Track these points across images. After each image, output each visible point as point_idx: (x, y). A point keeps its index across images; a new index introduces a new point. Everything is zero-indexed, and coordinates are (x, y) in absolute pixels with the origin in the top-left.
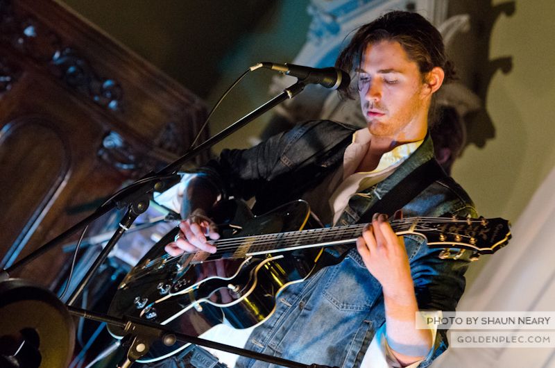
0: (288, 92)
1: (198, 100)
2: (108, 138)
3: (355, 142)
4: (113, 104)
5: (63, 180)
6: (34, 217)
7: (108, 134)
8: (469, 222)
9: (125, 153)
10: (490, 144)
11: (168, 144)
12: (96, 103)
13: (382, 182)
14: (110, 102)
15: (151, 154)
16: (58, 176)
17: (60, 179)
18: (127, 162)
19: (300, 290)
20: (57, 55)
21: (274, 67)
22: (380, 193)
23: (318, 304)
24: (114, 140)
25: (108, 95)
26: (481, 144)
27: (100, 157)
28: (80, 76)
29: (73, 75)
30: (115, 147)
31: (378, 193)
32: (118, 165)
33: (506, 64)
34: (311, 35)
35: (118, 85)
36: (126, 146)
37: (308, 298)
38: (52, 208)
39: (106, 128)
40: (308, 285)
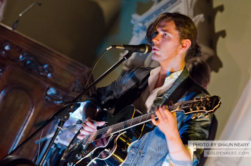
0: (125, 57)
1: (87, 68)
2: (49, 90)
3: (152, 75)
4: (49, 75)
5: (31, 112)
6: (20, 131)
7: (49, 89)
8: (202, 100)
9: (58, 96)
10: (221, 70)
11: (77, 90)
12: (42, 76)
13: (168, 91)
14: (47, 74)
15: (70, 95)
16: (29, 110)
17: (30, 112)
18: (59, 100)
19: (139, 146)
20: (21, 57)
21: (117, 47)
22: (167, 96)
23: (148, 150)
24: (52, 91)
25: (47, 71)
26: (217, 71)
27: (47, 100)
28: (33, 65)
29: (29, 65)
30: (53, 94)
31: (166, 96)
32: (55, 102)
33: (223, 34)
34: (134, 33)
35: (50, 66)
36: (58, 93)
37: (143, 148)
38: (28, 125)
39: (47, 86)
40: (142, 143)
